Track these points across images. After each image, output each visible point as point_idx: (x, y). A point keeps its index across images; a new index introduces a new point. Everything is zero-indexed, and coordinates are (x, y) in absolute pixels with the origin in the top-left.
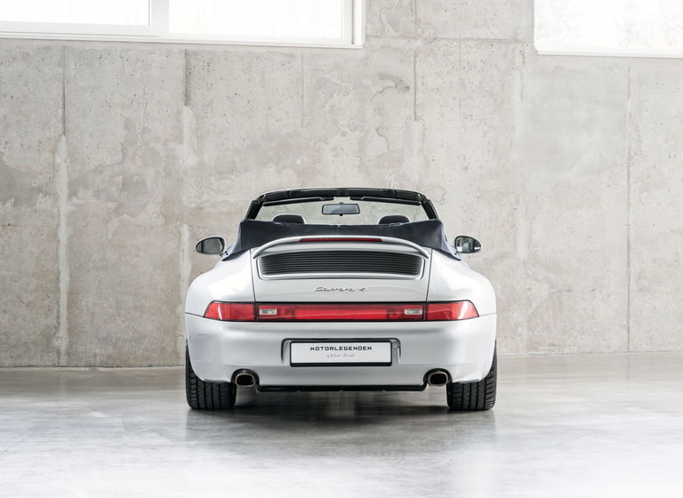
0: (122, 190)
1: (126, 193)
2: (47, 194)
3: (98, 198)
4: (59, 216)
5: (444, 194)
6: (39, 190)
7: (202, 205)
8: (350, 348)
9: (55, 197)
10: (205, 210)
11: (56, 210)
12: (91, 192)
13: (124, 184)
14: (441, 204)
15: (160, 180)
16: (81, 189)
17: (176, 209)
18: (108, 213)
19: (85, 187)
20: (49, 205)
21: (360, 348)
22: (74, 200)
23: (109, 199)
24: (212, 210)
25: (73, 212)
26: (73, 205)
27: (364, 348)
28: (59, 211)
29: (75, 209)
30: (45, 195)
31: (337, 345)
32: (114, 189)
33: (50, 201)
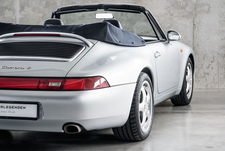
0: (45, 8)
1: (47, 9)
2: (10, 9)
3: (34, 12)
4: (16, 20)
5: (209, 8)
6: (6, 8)
7: (84, 15)
8: (13, 107)
9: (14, 11)
10: (86, 17)
11: (14, 17)
12: (30, 9)
13: (46, 5)
14: (207, 13)
15: (64, 3)
16: (26, 7)
17: (72, 17)
18: (39, 18)
19: (28, 6)
20: (11, 15)
21: (18, 108)
22: (23, 12)
23: (39, 12)
24: (89, 17)
25: (22, 18)
26: (22, 15)
27: (21, 108)
28: (15, 18)
29: (23, 16)
30: (9, 10)
31: (5, 105)
32: (41, 7)
33: (11, 13)
